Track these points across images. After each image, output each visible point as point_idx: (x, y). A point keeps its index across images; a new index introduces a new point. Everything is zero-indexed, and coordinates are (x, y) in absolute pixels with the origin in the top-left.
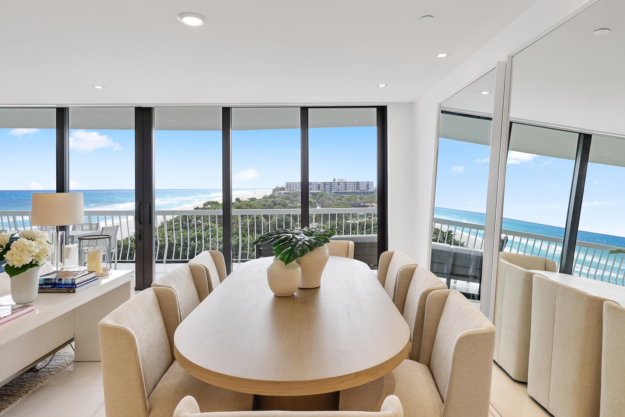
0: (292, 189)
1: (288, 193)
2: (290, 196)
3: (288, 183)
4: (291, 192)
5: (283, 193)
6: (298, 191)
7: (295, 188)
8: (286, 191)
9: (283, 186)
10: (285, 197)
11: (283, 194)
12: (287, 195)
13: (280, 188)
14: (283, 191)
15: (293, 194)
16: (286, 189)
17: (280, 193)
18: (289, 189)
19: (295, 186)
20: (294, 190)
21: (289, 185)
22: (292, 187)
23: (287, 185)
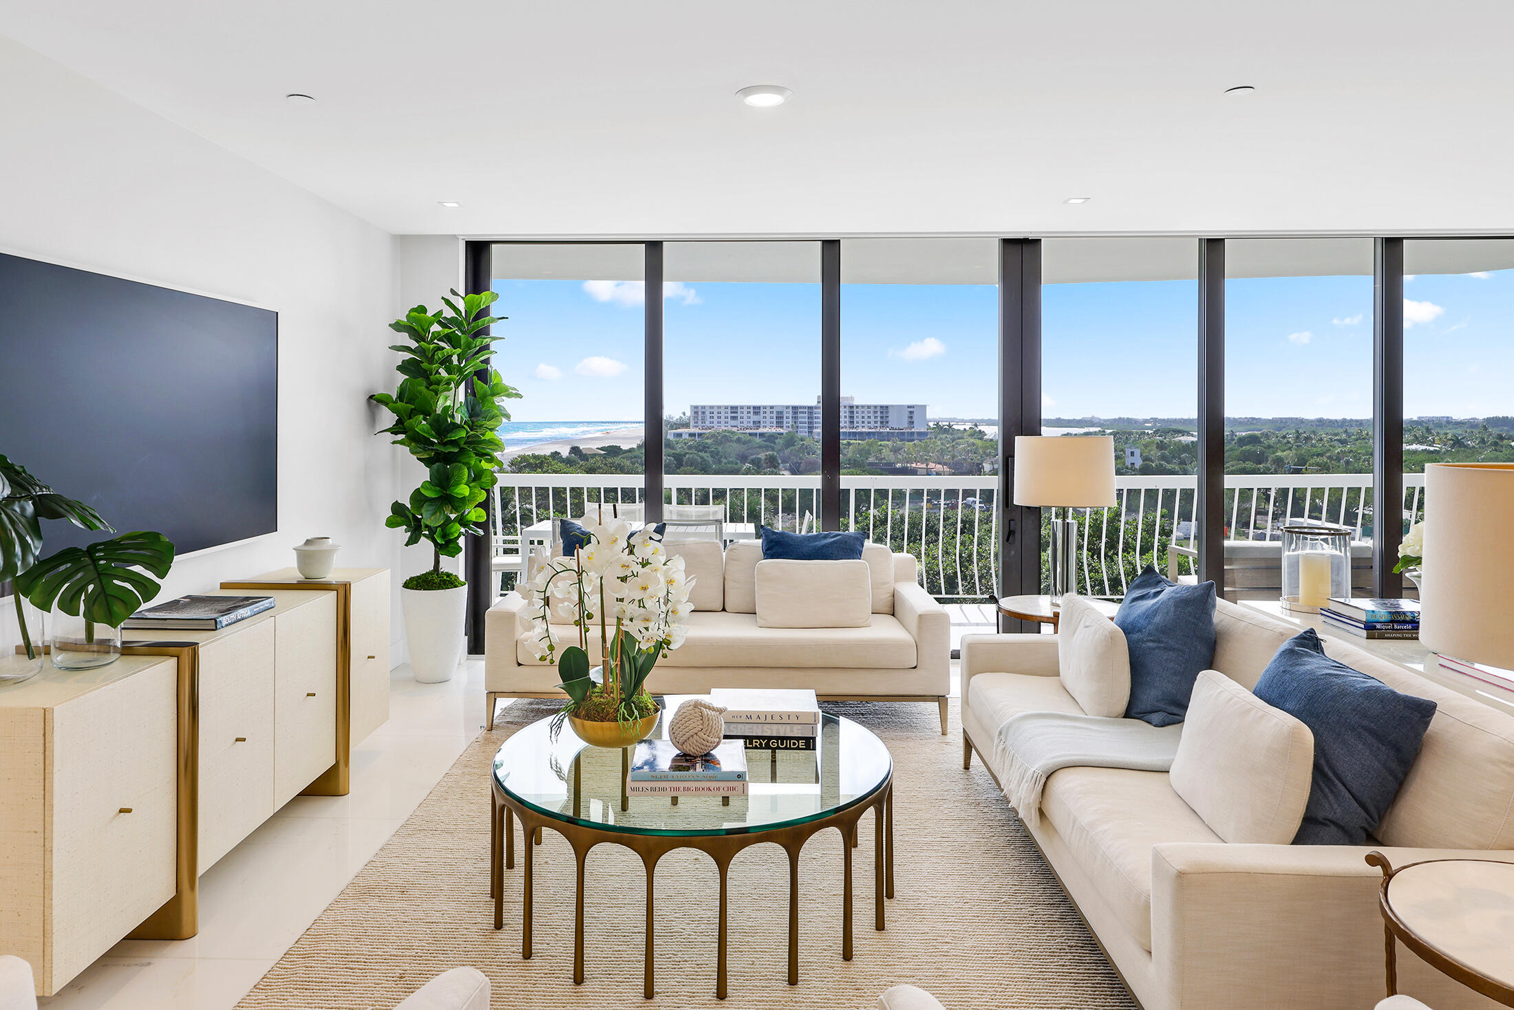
0: (707, 423)
1: (700, 435)
2: (707, 441)
3: (696, 407)
4: (708, 431)
5: (686, 433)
6: (726, 428)
7: (715, 420)
8: (692, 430)
9: (685, 414)
11: (687, 437)
13: (678, 419)
14: (686, 430)
15: (713, 436)
16: (692, 423)
17: (680, 435)
18: (700, 423)
19: (715, 415)
20: (713, 427)
21: (700, 413)
22: (708, 417)
23: (696, 413)
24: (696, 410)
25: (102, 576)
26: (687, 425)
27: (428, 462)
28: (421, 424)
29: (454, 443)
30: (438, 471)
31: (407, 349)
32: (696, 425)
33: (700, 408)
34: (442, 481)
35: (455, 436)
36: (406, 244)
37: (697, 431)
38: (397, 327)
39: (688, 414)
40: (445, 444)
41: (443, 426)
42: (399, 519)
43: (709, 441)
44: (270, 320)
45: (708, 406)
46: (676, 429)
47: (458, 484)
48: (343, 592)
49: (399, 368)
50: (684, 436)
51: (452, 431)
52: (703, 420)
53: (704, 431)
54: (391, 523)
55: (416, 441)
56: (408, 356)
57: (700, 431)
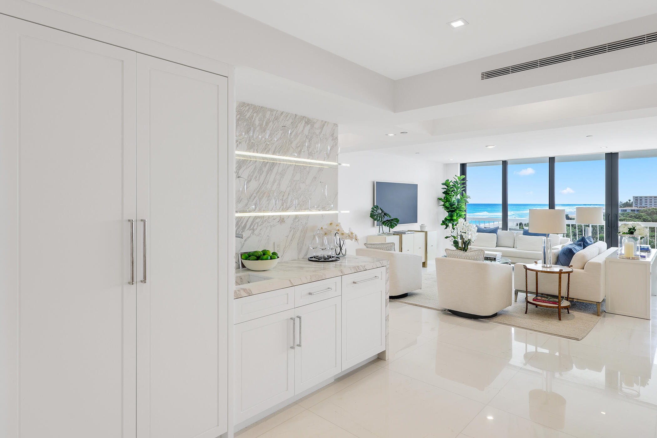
0: (643, 205)
1: (638, 211)
2: (641, 214)
3: (637, 197)
4: (643, 209)
5: (629, 209)
6: (655, 208)
7: (648, 203)
8: (633, 208)
9: (630, 201)
10: (634, 215)
11: (630, 211)
12: (636, 213)
13: (625, 203)
14: (630, 208)
15: (646, 211)
16: (634, 204)
17: (626, 210)
18: (639, 205)
19: (648, 201)
20: (647, 207)
21: (639, 200)
22: (644, 202)
23: (636, 200)
24: (636, 198)
25: (391, 223)
26: (631, 205)
27: (448, 212)
28: (447, 204)
29: (454, 208)
30: (450, 214)
31: (446, 189)
32: (636, 205)
33: (639, 198)
34: (451, 216)
35: (453, 207)
36: (447, 166)
37: (636, 208)
38: (443, 184)
39: (632, 200)
40: (452, 208)
41: (451, 205)
42: (443, 224)
43: (642, 214)
44: (416, 186)
45: (644, 197)
46: (623, 208)
47: (454, 216)
48: (426, 233)
49: (443, 193)
50: (627, 211)
51: (453, 206)
52: (641, 203)
53: (640, 209)
54: (442, 225)
55: (447, 208)
56: (445, 190)
57: (638, 209)
